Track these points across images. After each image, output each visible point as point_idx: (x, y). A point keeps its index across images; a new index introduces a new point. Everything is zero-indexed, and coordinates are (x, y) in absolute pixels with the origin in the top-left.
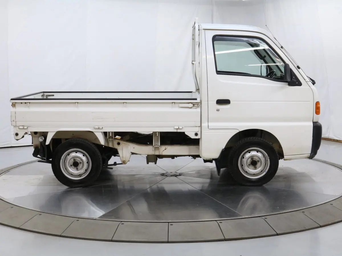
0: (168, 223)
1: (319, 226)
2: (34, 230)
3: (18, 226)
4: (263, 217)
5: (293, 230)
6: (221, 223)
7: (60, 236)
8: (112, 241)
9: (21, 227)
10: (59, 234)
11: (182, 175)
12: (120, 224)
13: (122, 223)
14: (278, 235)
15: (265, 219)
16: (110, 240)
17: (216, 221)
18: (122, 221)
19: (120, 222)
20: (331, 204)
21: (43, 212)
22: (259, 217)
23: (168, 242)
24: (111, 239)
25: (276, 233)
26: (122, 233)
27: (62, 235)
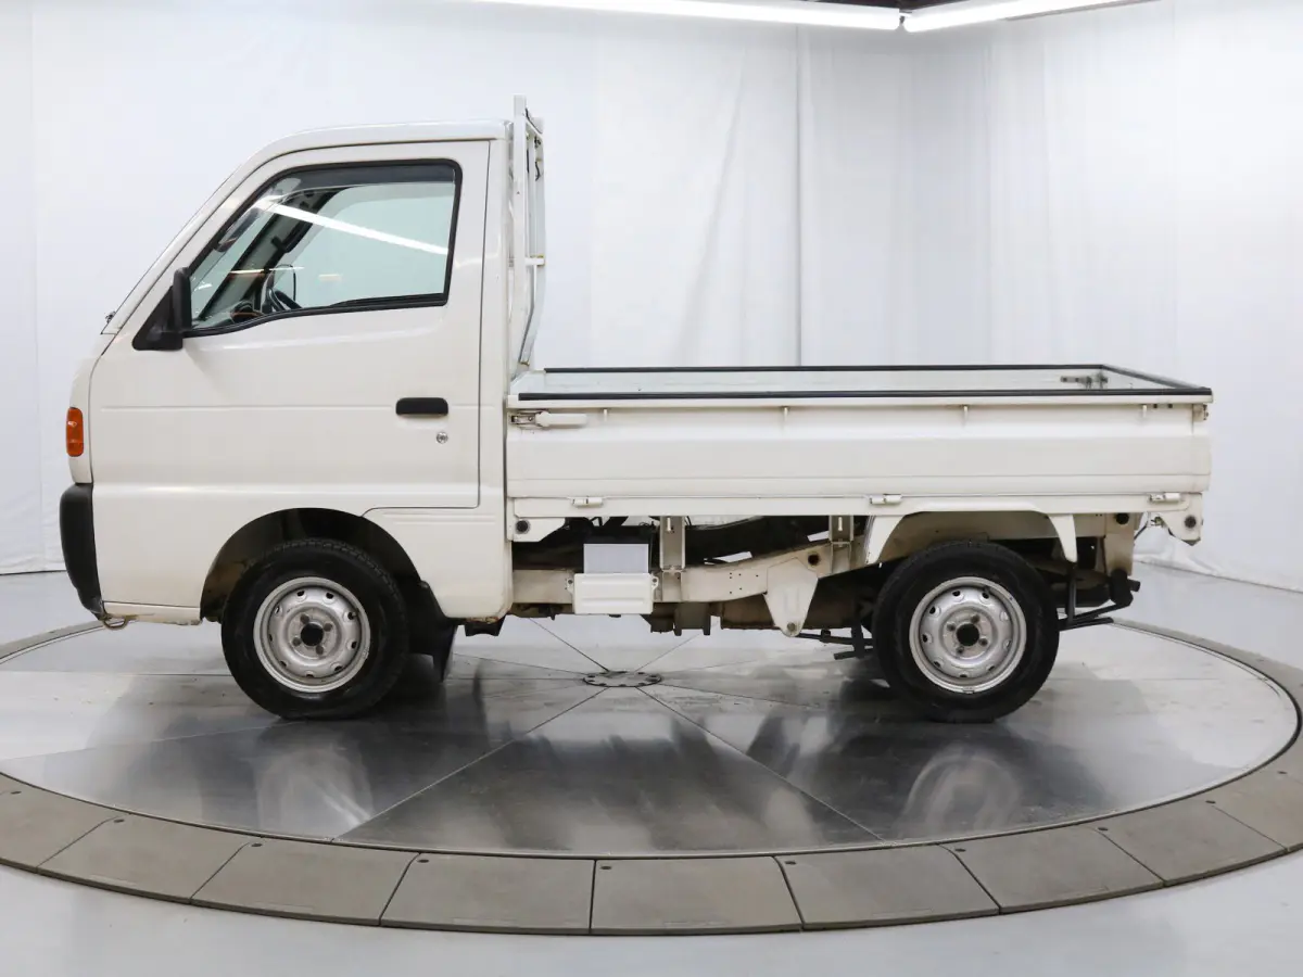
0: (593, 861)
1: (1158, 881)
2: (92, 878)
3: (33, 863)
4: (952, 847)
5: (1065, 897)
6: (793, 863)
7: (190, 902)
8: (380, 924)
9: (45, 867)
10: (187, 894)
11: (664, 682)
12: (415, 861)
13: (424, 856)
14: (1001, 912)
15: (959, 854)
16: (375, 920)
17: (773, 856)
18: (420, 852)
19: (416, 854)
20: (1210, 800)
21: (130, 813)
22: (937, 844)
23: (590, 933)
24: (377, 918)
25: (996, 907)
26: (422, 895)
27: (196, 897)
